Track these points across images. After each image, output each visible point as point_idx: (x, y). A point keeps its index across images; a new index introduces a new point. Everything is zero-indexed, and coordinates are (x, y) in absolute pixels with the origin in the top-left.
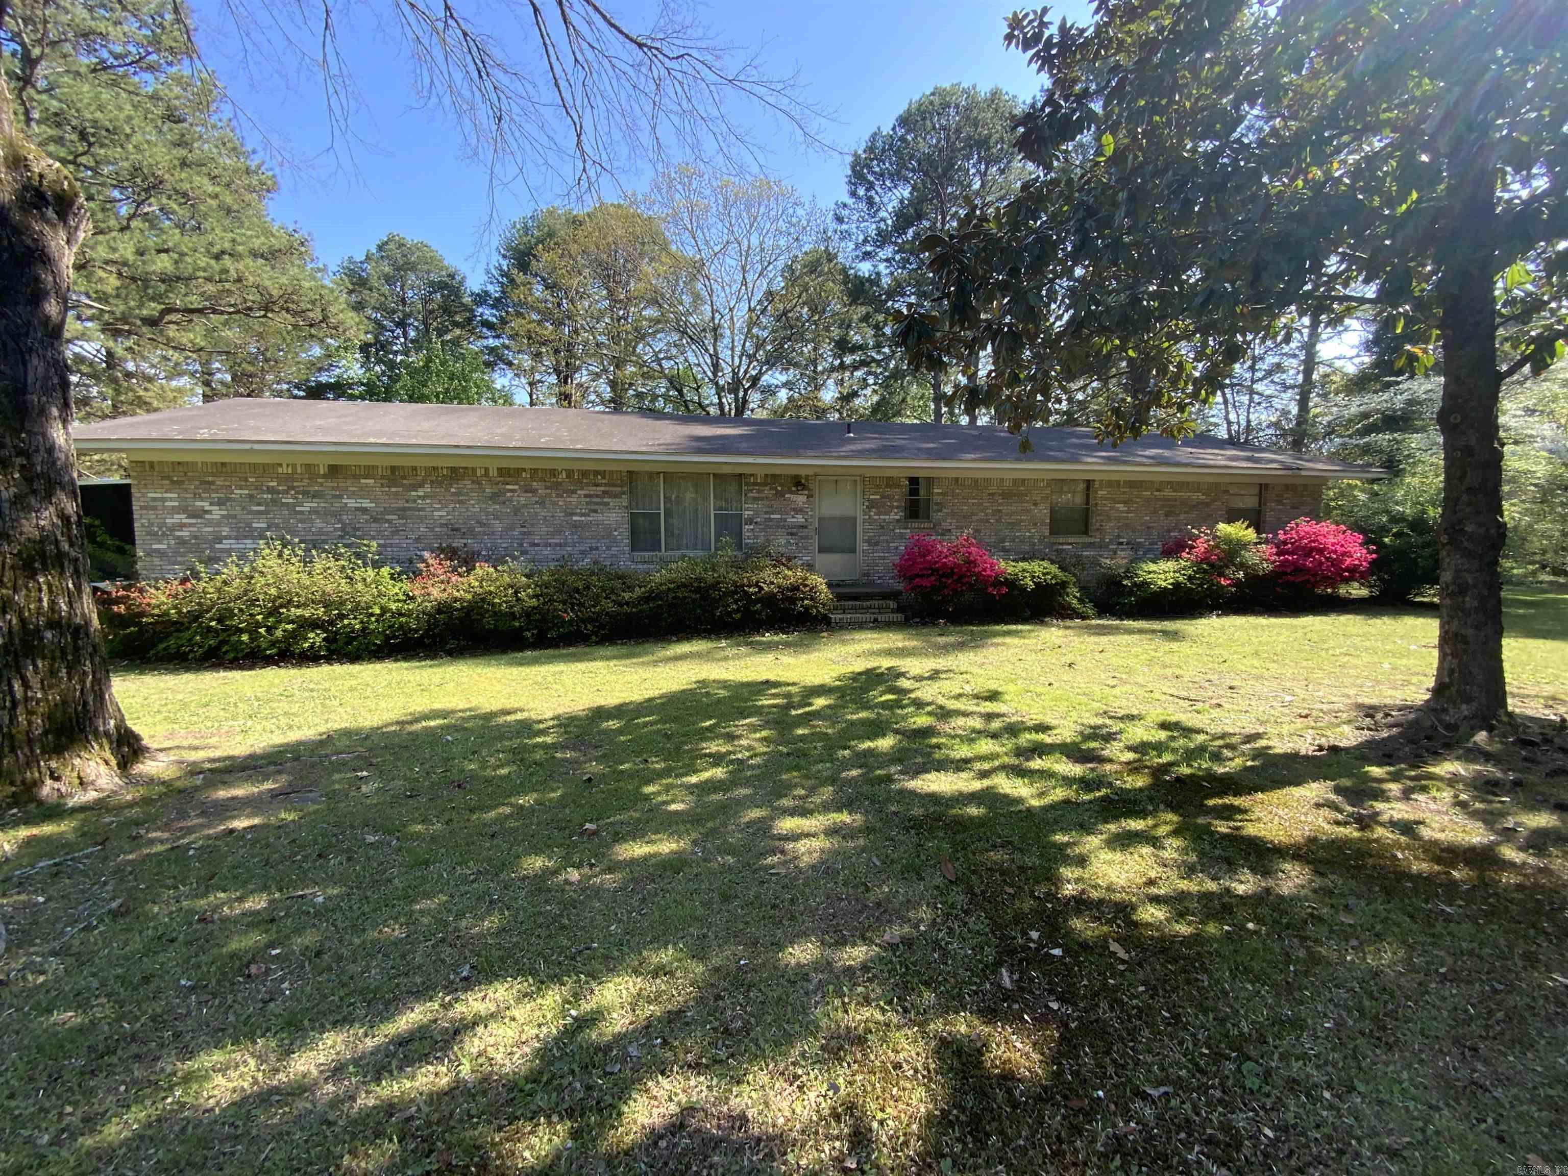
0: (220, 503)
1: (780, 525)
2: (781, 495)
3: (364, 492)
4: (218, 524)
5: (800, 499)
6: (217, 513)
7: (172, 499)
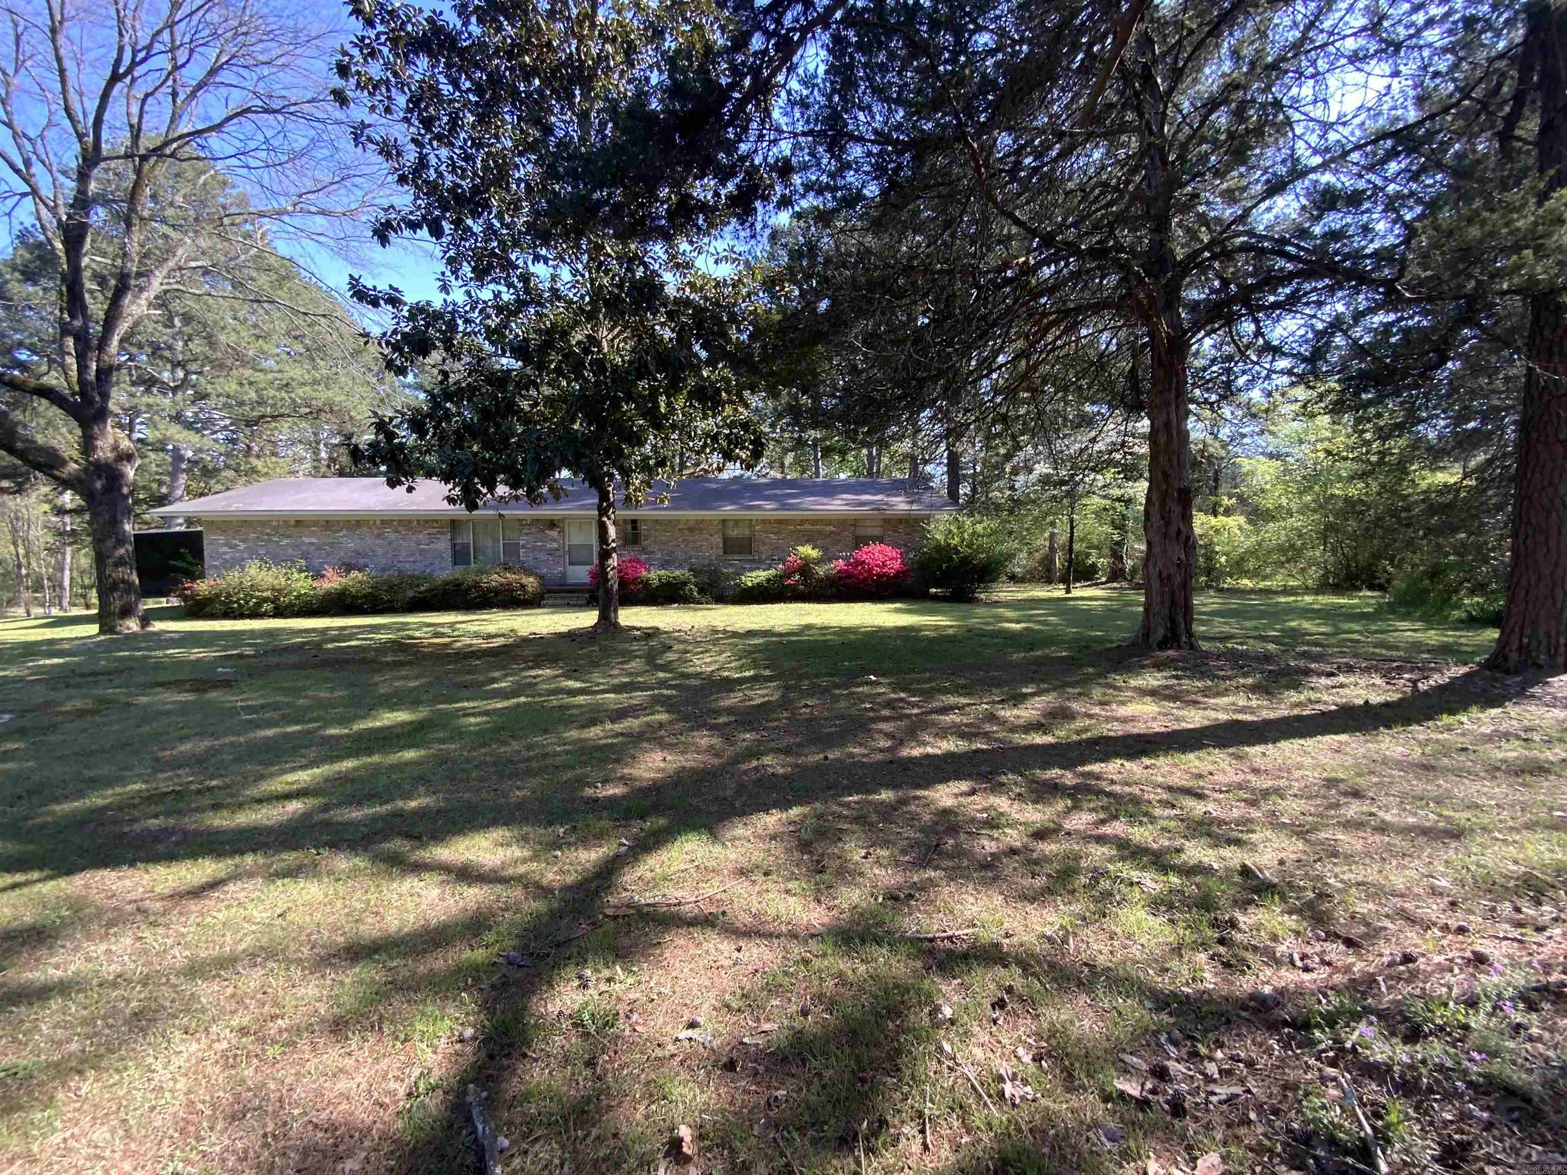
0: (244, 541)
1: (541, 549)
2: (542, 531)
3: (312, 534)
4: (243, 552)
5: (554, 533)
6: (242, 546)
7: (222, 539)
